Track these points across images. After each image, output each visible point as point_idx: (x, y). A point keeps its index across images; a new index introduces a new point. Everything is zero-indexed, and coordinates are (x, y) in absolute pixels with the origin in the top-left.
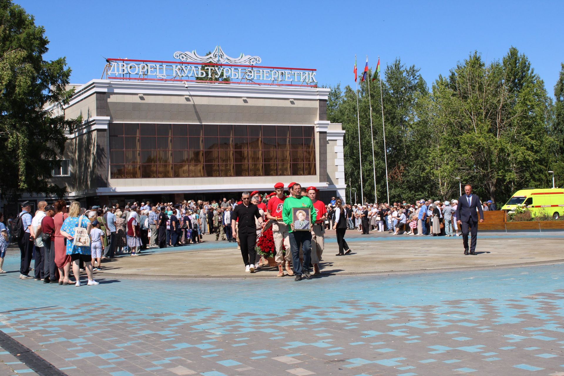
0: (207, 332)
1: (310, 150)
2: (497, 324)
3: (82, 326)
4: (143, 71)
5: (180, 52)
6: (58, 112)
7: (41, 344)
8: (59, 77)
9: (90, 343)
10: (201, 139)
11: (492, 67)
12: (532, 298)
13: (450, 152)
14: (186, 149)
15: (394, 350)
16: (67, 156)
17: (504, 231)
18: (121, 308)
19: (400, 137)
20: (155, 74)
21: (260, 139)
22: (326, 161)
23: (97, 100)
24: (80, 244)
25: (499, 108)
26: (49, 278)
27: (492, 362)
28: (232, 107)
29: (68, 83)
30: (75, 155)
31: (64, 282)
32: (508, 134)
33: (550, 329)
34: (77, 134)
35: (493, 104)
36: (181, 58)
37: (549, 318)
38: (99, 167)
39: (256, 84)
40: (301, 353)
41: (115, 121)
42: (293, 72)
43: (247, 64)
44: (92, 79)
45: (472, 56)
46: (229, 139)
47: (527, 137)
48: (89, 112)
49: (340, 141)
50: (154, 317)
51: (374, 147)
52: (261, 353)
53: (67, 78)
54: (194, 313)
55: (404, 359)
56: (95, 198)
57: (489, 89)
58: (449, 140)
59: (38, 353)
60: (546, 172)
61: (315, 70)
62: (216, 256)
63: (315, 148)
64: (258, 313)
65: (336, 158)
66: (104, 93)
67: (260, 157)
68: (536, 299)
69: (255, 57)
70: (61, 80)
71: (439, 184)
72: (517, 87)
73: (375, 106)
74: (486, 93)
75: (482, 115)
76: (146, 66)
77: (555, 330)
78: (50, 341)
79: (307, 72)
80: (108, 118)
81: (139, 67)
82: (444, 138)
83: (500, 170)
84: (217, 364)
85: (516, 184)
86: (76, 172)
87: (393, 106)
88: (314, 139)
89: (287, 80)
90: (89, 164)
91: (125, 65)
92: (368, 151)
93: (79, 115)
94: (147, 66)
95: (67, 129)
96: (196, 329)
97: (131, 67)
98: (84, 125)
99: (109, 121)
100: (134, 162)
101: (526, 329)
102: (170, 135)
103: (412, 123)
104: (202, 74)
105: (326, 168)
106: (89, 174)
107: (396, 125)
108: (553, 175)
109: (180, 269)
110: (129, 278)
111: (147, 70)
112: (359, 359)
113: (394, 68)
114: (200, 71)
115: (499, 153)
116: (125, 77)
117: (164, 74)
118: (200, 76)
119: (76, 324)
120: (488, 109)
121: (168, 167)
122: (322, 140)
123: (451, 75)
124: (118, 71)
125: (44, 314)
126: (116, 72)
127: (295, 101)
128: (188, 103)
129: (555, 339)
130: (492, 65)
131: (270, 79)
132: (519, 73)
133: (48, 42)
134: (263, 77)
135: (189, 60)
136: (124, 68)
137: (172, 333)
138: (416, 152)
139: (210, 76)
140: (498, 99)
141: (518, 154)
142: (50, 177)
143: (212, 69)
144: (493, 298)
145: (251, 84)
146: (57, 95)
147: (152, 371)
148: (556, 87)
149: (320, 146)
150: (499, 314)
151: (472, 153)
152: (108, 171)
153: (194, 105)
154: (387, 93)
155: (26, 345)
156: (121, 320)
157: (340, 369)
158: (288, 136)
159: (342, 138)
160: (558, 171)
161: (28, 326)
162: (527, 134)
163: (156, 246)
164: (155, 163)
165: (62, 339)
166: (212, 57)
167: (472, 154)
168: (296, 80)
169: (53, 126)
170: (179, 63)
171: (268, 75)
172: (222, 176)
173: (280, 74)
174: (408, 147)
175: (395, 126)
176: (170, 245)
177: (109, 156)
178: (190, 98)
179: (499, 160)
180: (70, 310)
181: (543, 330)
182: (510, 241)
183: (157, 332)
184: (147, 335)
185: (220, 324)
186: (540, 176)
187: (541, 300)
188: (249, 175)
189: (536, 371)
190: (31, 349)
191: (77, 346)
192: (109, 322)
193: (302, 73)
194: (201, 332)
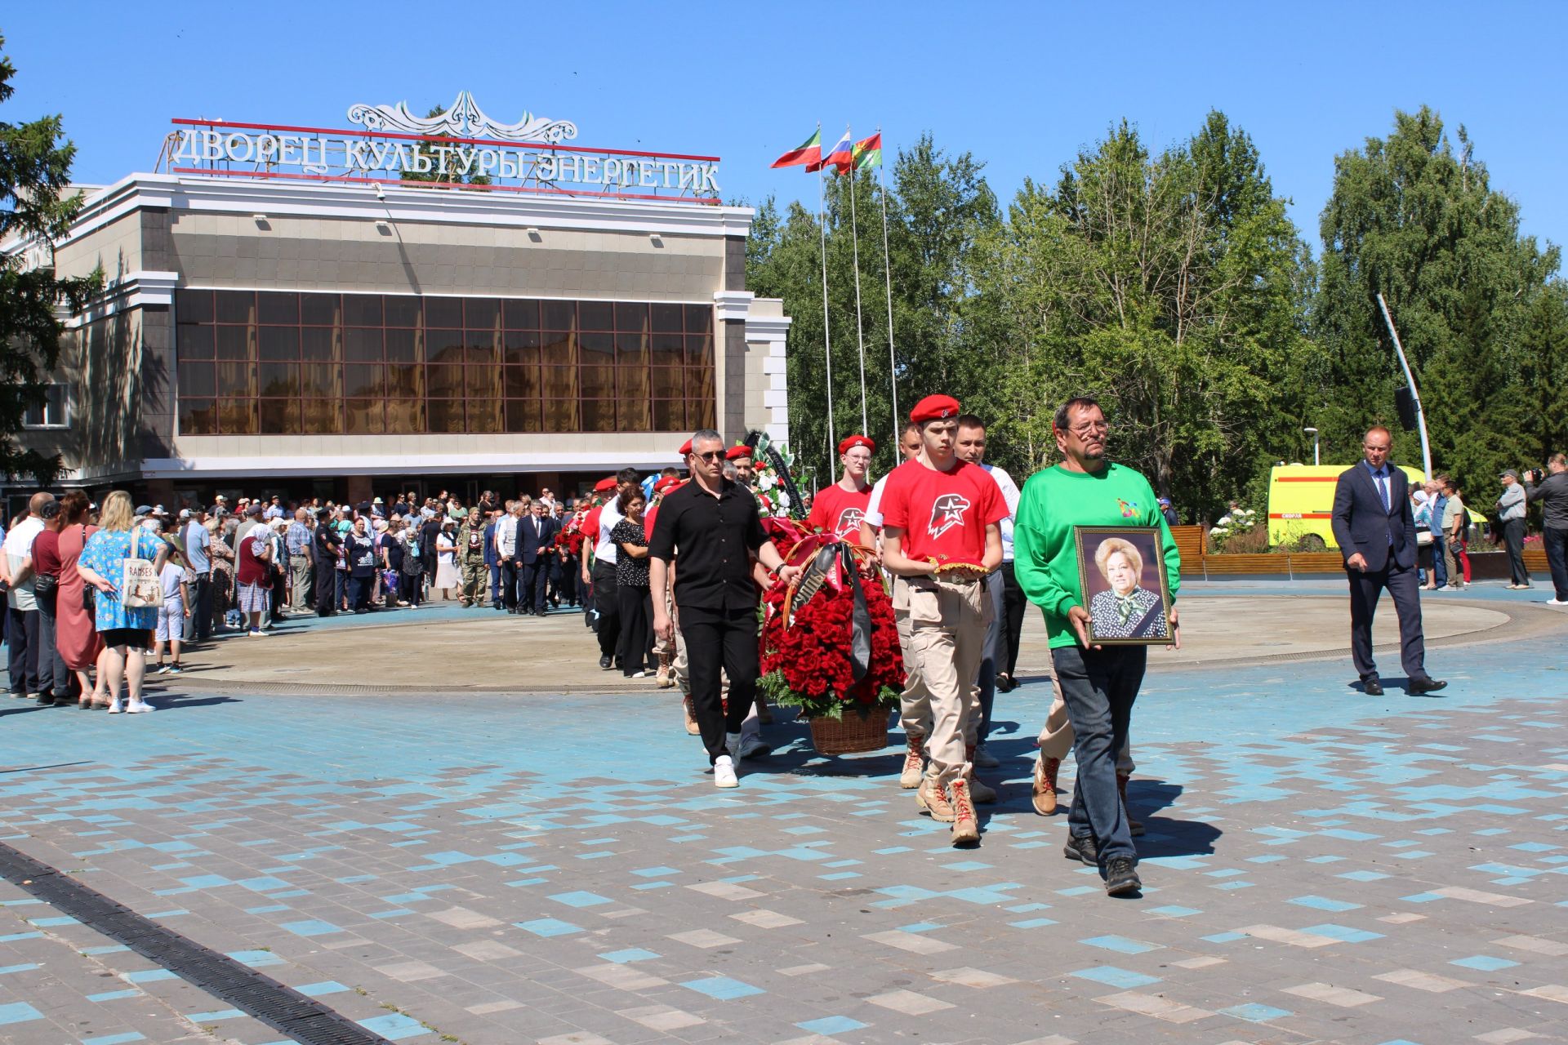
0: (504, 825)
1: (702, 366)
2: (1230, 801)
3: (174, 810)
4: (266, 152)
5: (363, 107)
6: (37, 258)
7: (79, 855)
8: (41, 165)
9: (207, 853)
10: (418, 334)
11: (1167, 160)
12: (1305, 741)
13: (1057, 377)
14: (379, 361)
15: (987, 866)
16: (62, 376)
17: (1200, 577)
18: (263, 766)
19: (931, 336)
20: (297, 162)
21: (572, 337)
22: (743, 395)
23: (144, 227)
24: (140, 603)
25: (1184, 266)
26: (53, 692)
27: (1234, 891)
28: (499, 251)
29: (66, 181)
30: (81, 374)
31: (94, 701)
32: (1205, 333)
33: (1362, 814)
34: (88, 317)
35: (1169, 254)
36: (367, 122)
37: (1356, 788)
38: (148, 408)
39: (562, 192)
40: (758, 875)
41: (192, 284)
42: (659, 164)
43: (541, 139)
44: (129, 173)
45: (1117, 132)
46: (490, 335)
47: (1250, 339)
48: (121, 259)
49: (778, 345)
50: (355, 790)
51: (865, 361)
52: (655, 875)
53: (65, 169)
54: (460, 780)
55: (1018, 886)
56: (139, 485)
57: (1159, 217)
58: (1055, 346)
59: (77, 878)
60: (1299, 431)
61: (717, 159)
62: (474, 638)
63: (713, 363)
64: (622, 779)
65: (768, 387)
66: (163, 210)
67: (571, 384)
68: (1314, 741)
69: (562, 123)
70: (47, 173)
71: (1027, 458)
72: (1226, 213)
73: (867, 256)
74: (1150, 226)
75: (1140, 283)
76: (273, 140)
77: (1372, 815)
78: (101, 848)
79: (695, 165)
80: (174, 276)
81: (255, 144)
82: (1044, 340)
83: (1183, 423)
84: (551, 901)
85: (1222, 459)
86: (85, 419)
87: (914, 257)
88: (712, 338)
89: (645, 183)
90: (122, 398)
91: (219, 139)
92: (846, 370)
93: (94, 266)
94: (278, 140)
95: (63, 303)
96: (474, 818)
97: (233, 143)
98: (109, 293)
99: (175, 282)
100: (241, 393)
101: (1304, 813)
102: (336, 323)
103: (959, 300)
104: (422, 164)
105: (742, 413)
106: (121, 423)
107: (921, 306)
108: (1316, 438)
109: (390, 670)
110: (262, 692)
111: (278, 150)
112: (906, 888)
113: (917, 158)
114: (417, 157)
115: (1182, 382)
116: (215, 167)
117: (323, 163)
118: (416, 169)
119: (155, 805)
120: (1155, 269)
121: (330, 407)
122: (732, 343)
123: (1062, 178)
124: (200, 151)
125: (64, 781)
126: (194, 155)
127: (664, 240)
128: (385, 239)
129: (1376, 836)
130: (1166, 155)
131: (599, 181)
132: (1229, 176)
133: (12, 72)
134: (582, 175)
135: (388, 128)
136: (216, 145)
137: (416, 827)
138: (971, 375)
139: (442, 171)
140: (1181, 243)
141: (1230, 384)
142: (19, 429)
143: (447, 152)
144: (1208, 739)
145: (551, 192)
146: (35, 212)
147: (387, 920)
148: (1325, 215)
149: (727, 356)
150: (1229, 779)
151: (1113, 380)
152: (172, 414)
153: (401, 246)
154: (899, 224)
155: (42, 858)
156: (272, 797)
157: (863, 911)
158: (645, 329)
159: (784, 337)
160: (1329, 428)
161: (30, 812)
162: (1251, 333)
163: (307, 611)
164: (296, 395)
165: (131, 844)
166: (450, 120)
167: (1114, 382)
168: (667, 185)
169: (24, 295)
170: (363, 134)
171: (594, 170)
172: (471, 432)
173: (625, 168)
174: (951, 363)
175: (916, 308)
176: (344, 610)
177: (174, 374)
178: (390, 226)
179: (1182, 399)
180: (129, 771)
181: (1345, 817)
182: (1220, 601)
183: (377, 826)
184: (351, 832)
185: (533, 805)
186: (1283, 441)
187: (1328, 744)
188: (542, 430)
189: (1344, 912)
190: (56, 867)
191: (174, 860)
192: (243, 802)
193: (682, 166)
194: (489, 825)
